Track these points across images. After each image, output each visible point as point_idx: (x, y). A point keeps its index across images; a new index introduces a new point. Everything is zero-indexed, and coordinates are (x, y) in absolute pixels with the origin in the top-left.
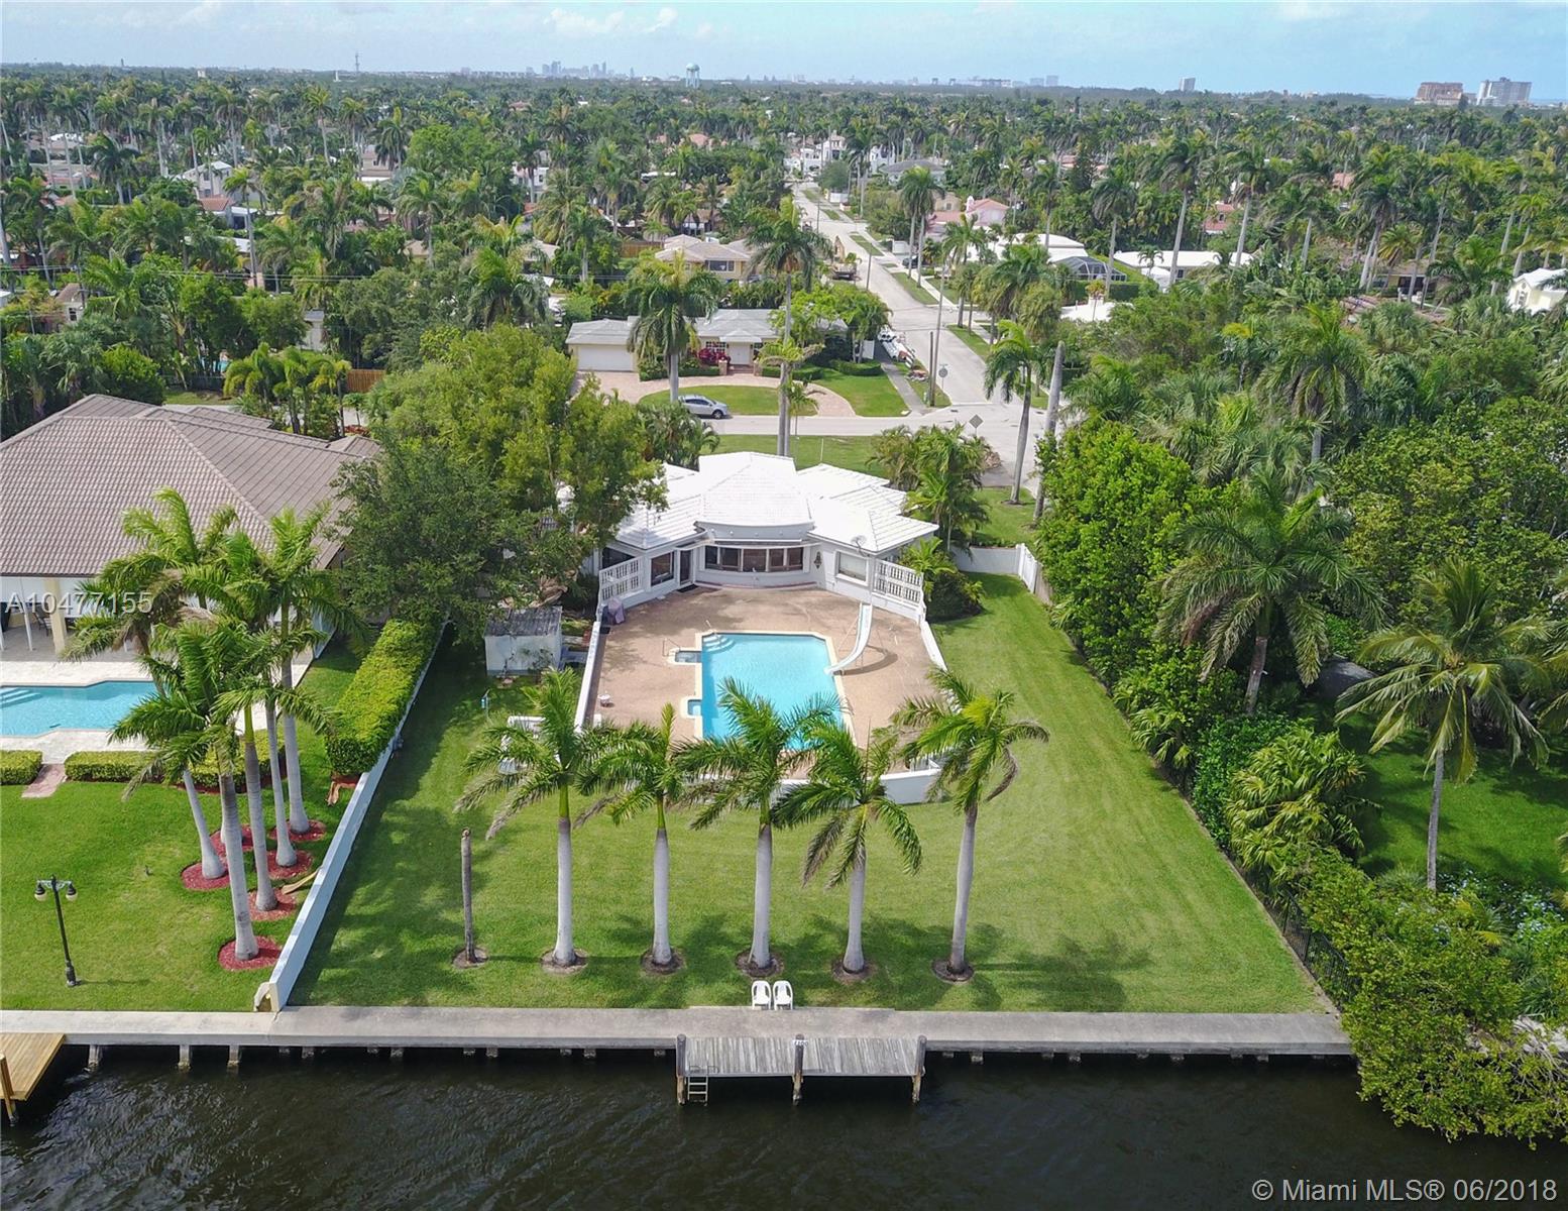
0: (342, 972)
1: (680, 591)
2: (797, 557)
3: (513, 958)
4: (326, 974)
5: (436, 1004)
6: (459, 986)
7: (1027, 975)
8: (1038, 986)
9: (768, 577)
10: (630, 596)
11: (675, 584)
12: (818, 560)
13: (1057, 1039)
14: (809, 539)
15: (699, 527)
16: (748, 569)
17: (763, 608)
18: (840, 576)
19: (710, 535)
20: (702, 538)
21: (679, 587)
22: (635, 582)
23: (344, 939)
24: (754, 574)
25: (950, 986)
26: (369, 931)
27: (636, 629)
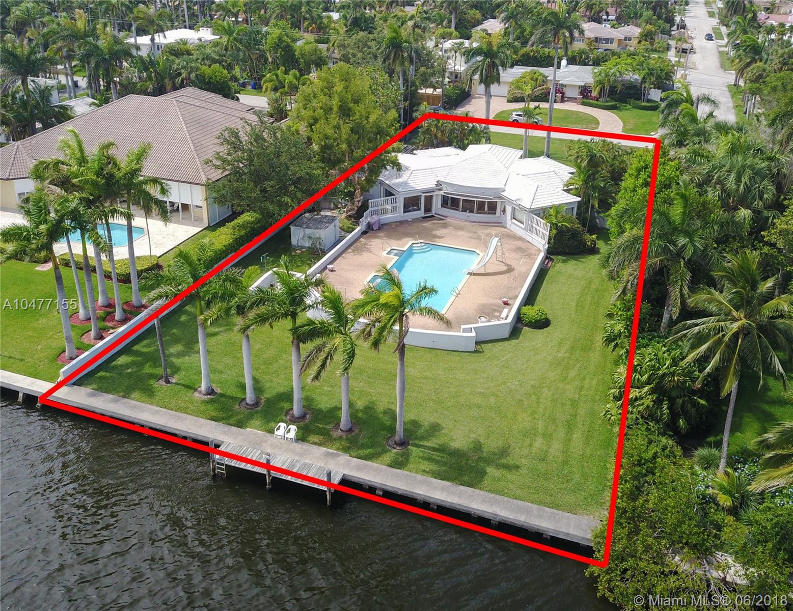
0: (108, 374)
1: (424, 218)
2: (492, 207)
3: (184, 385)
4: (102, 374)
5: (134, 399)
6: (149, 393)
7: (436, 455)
8: (437, 462)
9: (475, 216)
10: (388, 217)
11: (421, 213)
12: (504, 211)
13: (421, 492)
14: (500, 198)
15: (439, 184)
16: (464, 210)
17: (460, 233)
18: (514, 221)
19: (445, 189)
20: (440, 190)
21: (423, 216)
22: (394, 209)
23: (123, 360)
24: (467, 214)
25: (390, 451)
26: (135, 359)
27: (382, 234)
